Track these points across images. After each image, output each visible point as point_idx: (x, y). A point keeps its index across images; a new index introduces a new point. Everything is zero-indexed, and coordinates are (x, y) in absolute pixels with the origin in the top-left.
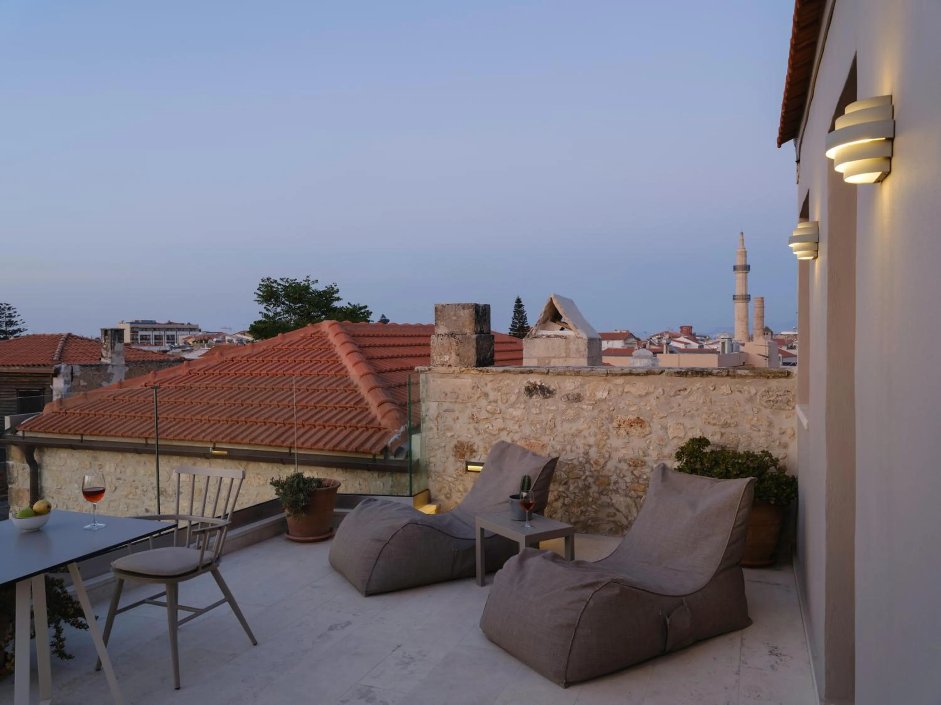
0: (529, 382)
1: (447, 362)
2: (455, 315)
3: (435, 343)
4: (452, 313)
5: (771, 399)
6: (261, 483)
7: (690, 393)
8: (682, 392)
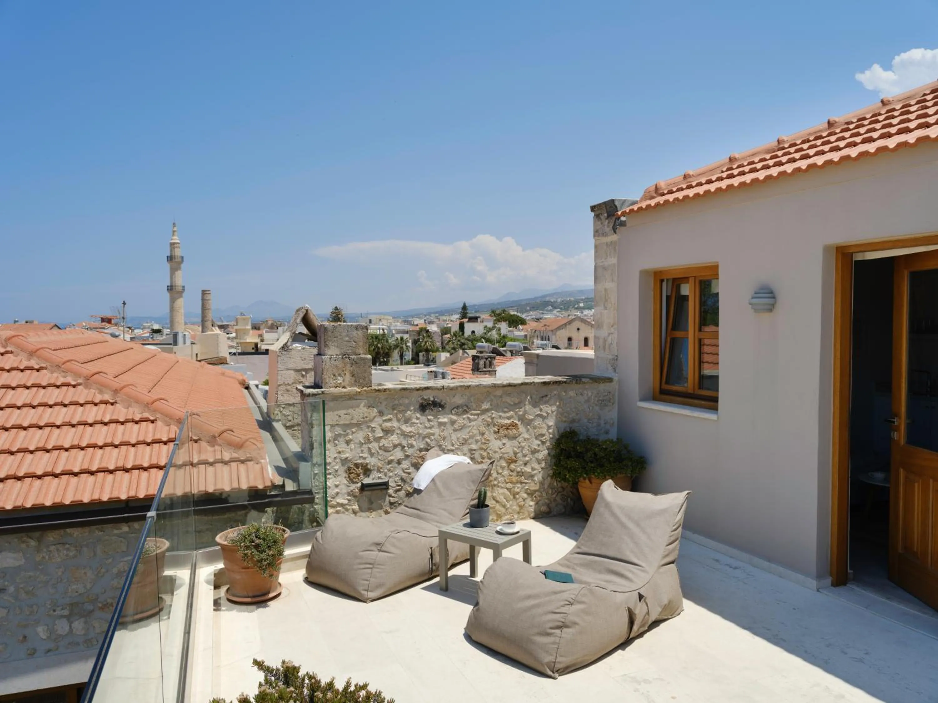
0: (423, 399)
1: (340, 383)
2: (347, 336)
3: (327, 364)
4: (344, 334)
5: (601, 398)
6: (71, 554)
7: (550, 398)
8: (544, 399)
